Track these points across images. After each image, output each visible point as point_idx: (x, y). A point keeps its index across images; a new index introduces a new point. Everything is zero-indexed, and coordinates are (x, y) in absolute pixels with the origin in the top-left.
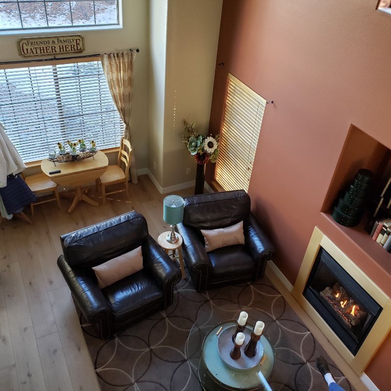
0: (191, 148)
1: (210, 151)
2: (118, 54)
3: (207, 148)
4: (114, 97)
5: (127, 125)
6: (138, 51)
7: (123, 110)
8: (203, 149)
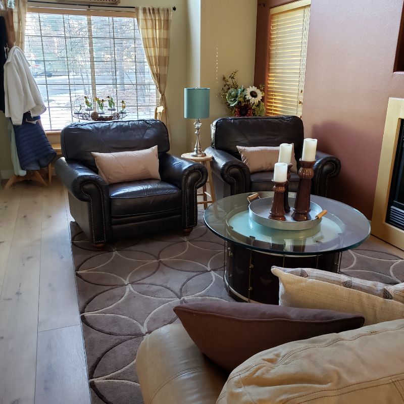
0: (231, 98)
1: (253, 100)
2: (153, 10)
3: (249, 97)
4: (149, 57)
5: (163, 95)
6: (174, 9)
7: (158, 75)
8: (245, 98)
